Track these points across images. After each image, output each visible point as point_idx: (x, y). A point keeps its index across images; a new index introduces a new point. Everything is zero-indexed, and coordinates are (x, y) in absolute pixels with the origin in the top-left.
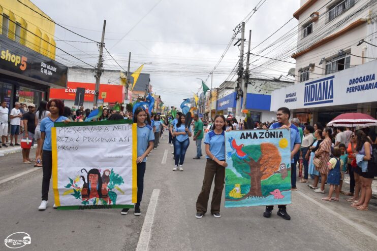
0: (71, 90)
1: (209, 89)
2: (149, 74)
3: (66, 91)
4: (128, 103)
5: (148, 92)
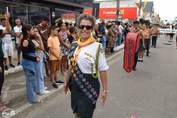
0: (106, 13)
2: (153, 2)
3: (104, 14)
4: (141, 18)
5: (152, 12)
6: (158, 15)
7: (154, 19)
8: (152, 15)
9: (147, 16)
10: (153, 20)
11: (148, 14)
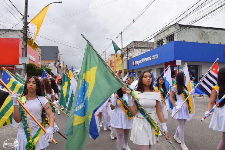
1: (120, 49)
2: (58, 47)
5: (58, 61)
6: (66, 66)
7: (61, 70)
8: (58, 63)
9: (50, 65)
10: (60, 72)
11: (51, 62)
